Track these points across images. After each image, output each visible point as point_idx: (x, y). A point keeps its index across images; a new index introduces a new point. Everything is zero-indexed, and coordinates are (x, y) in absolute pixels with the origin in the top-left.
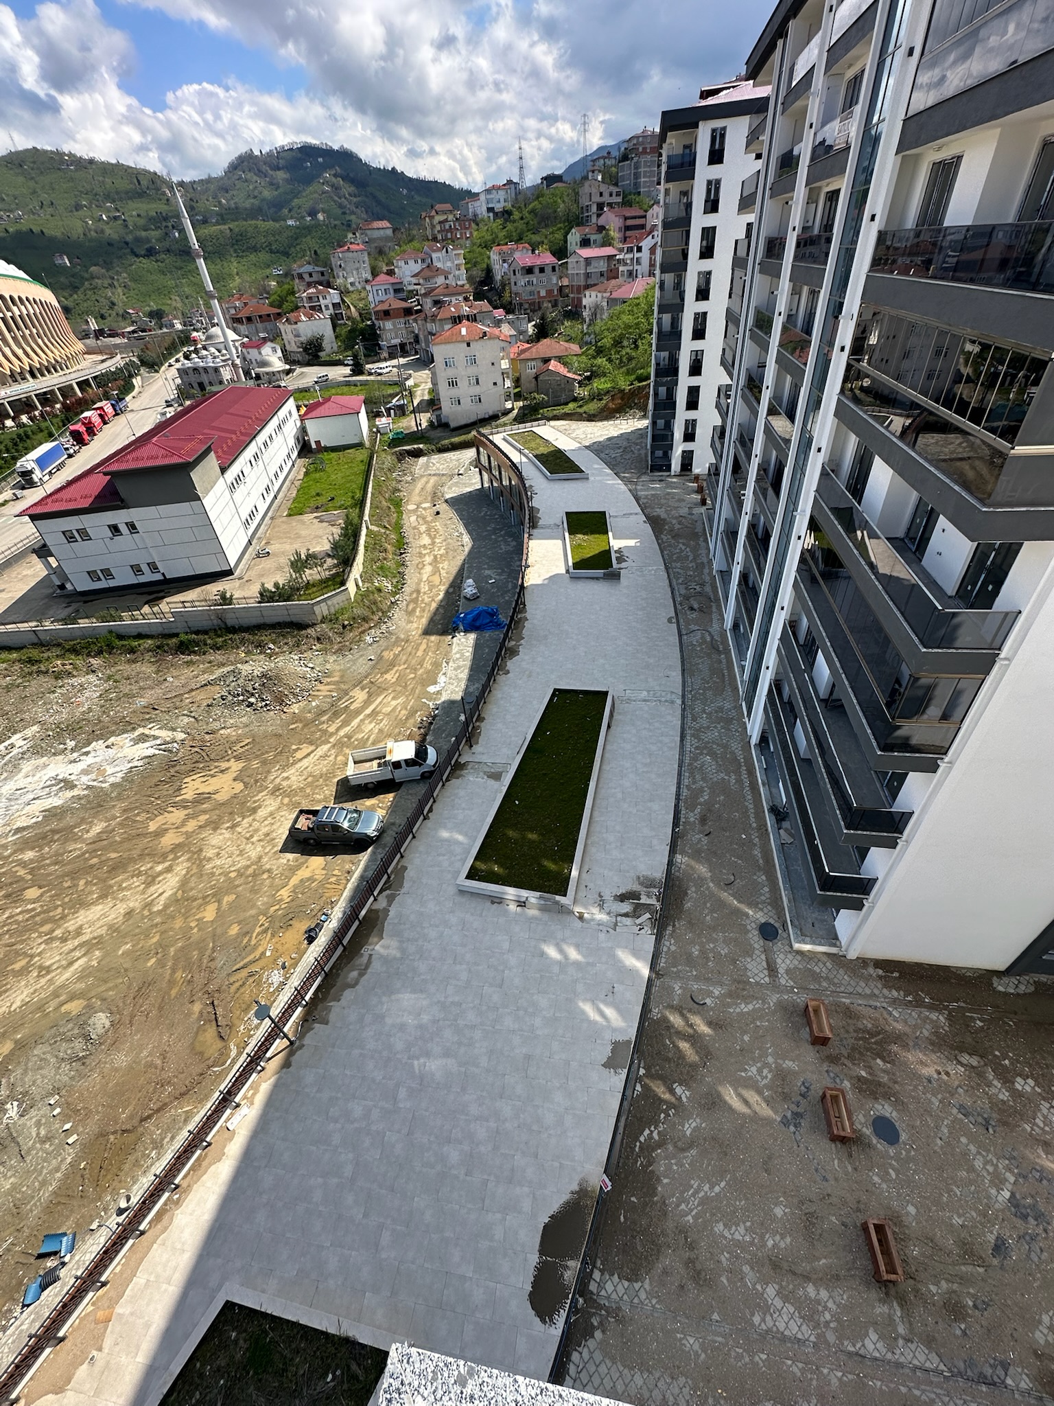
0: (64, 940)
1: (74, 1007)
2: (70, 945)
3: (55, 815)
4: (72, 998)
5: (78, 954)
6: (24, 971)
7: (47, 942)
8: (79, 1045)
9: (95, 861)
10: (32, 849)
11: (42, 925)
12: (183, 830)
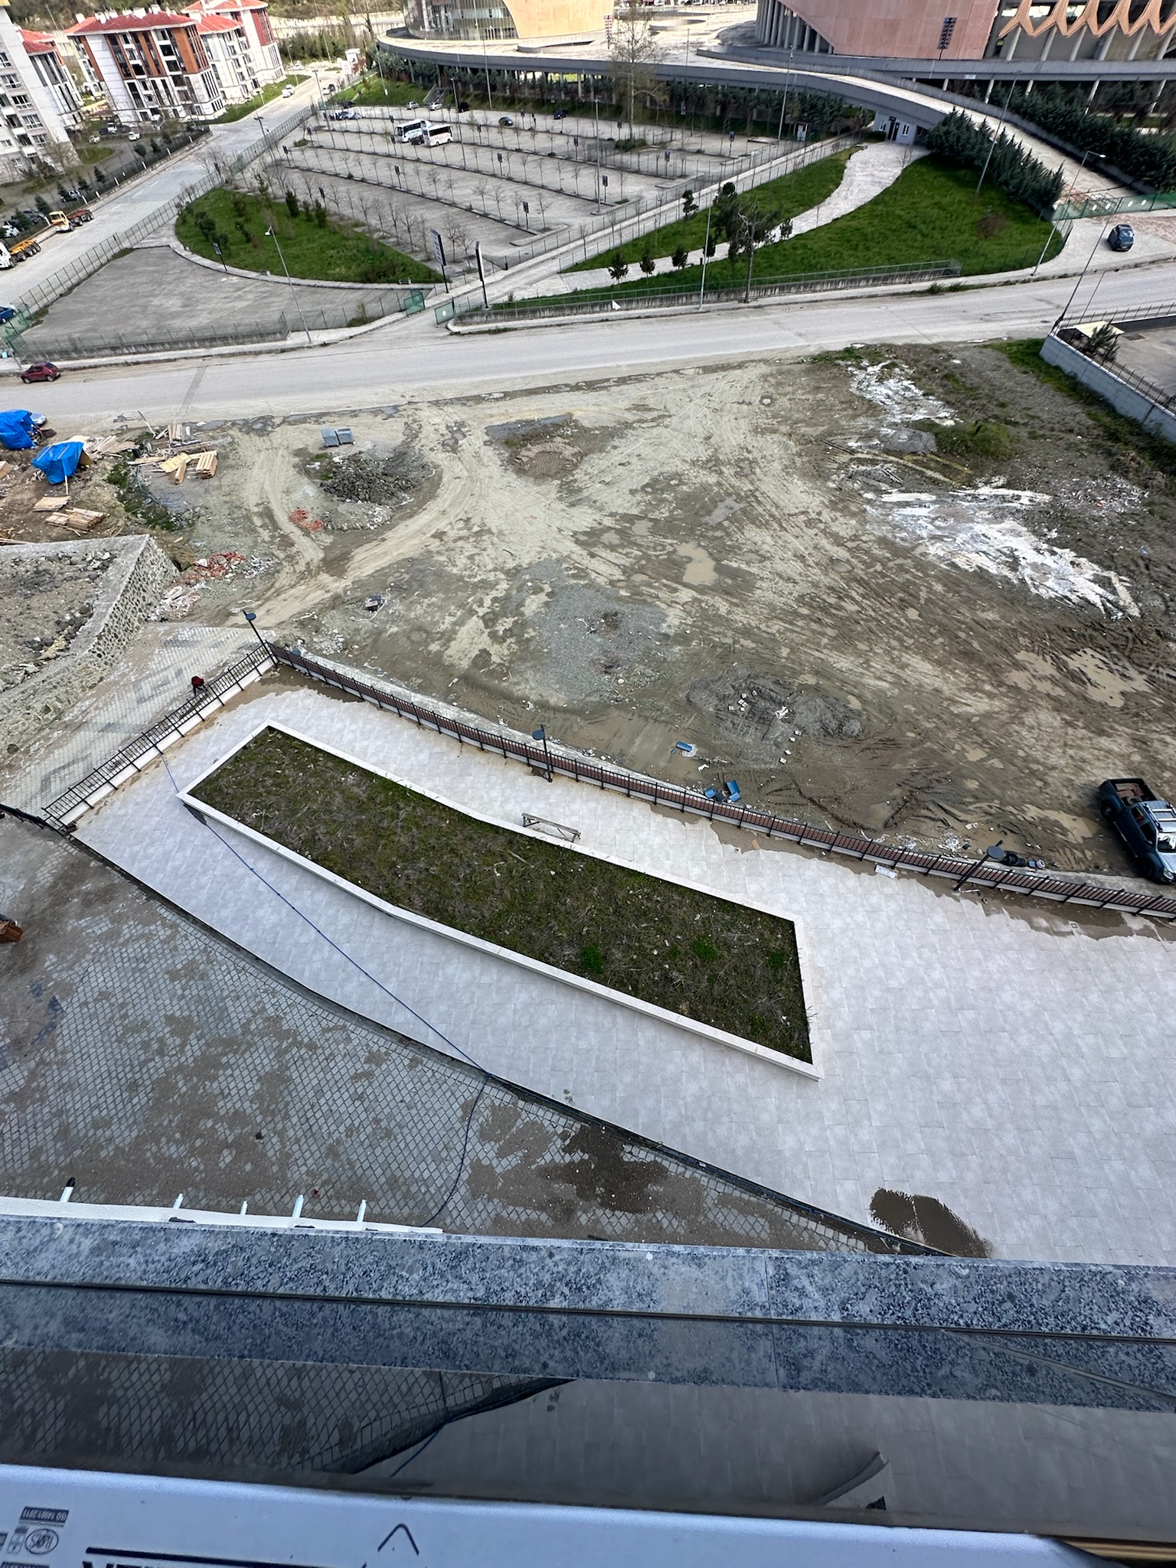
0: (893, 661)
1: (855, 704)
2: (891, 668)
3: (981, 577)
4: (859, 697)
5: (889, 678)
6: (859, 654)
7: (885, 650)
8: (834, 724)
9: (962, 635)
10: (945, 585)
11: (896, 638)
12: (1035, 682)
